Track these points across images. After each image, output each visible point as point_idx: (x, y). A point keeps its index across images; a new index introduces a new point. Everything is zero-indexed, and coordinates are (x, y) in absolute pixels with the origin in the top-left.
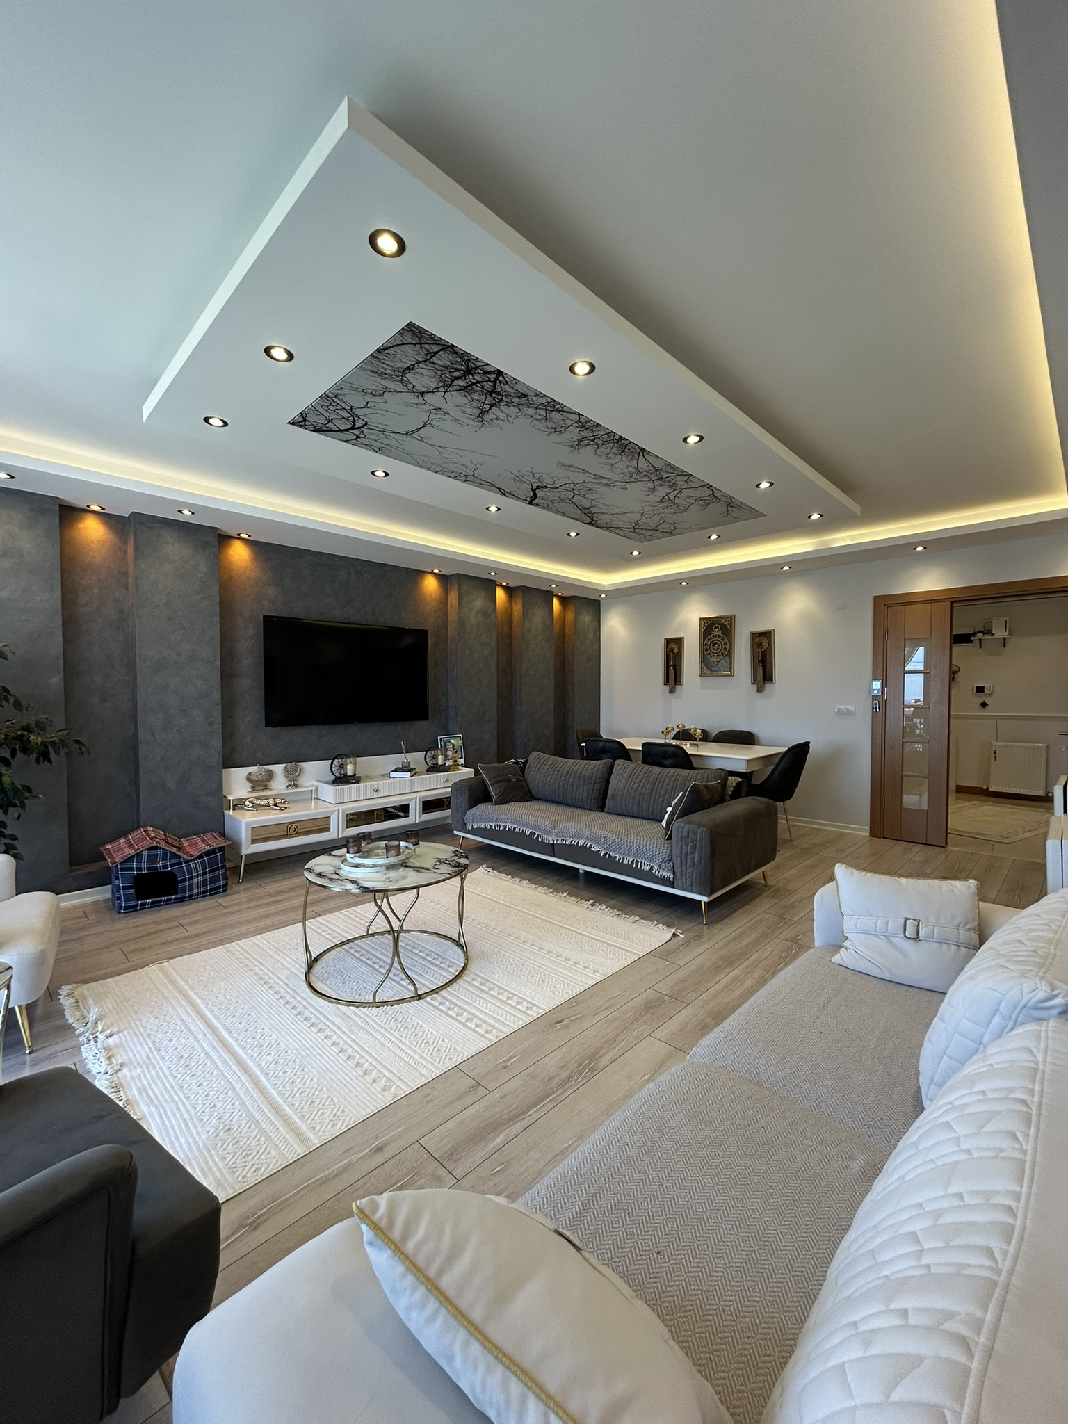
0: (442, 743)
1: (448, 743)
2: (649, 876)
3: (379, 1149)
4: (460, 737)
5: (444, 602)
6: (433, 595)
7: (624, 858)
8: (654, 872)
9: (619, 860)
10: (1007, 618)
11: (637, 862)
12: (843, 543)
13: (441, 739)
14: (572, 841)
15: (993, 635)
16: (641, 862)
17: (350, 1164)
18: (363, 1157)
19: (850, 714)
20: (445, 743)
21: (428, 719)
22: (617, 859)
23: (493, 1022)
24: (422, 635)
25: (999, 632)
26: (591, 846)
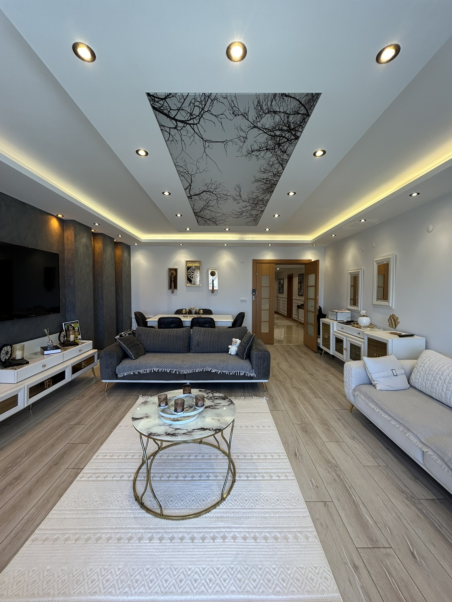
0: (66, 327)
1: (70, 327)
2: (244, 377)
3: (356, 567)
4: (77, 322)
5: (62, 236)
6: (56, 231)
7: (230, 372)
8: (246, 375)
9: (228, 374)
11: (237, 372)
12: (248, 239)
13: (65, 324)
14: (199, 370)
16: (240, 372)
17: (362, 587)
18: (359, 579)
19: (245, 301)
20: (68, 327)
21: (59, 312)
22: (226, 374)
23: (280, 471)
24: (55, 257)
26: (211, 370)
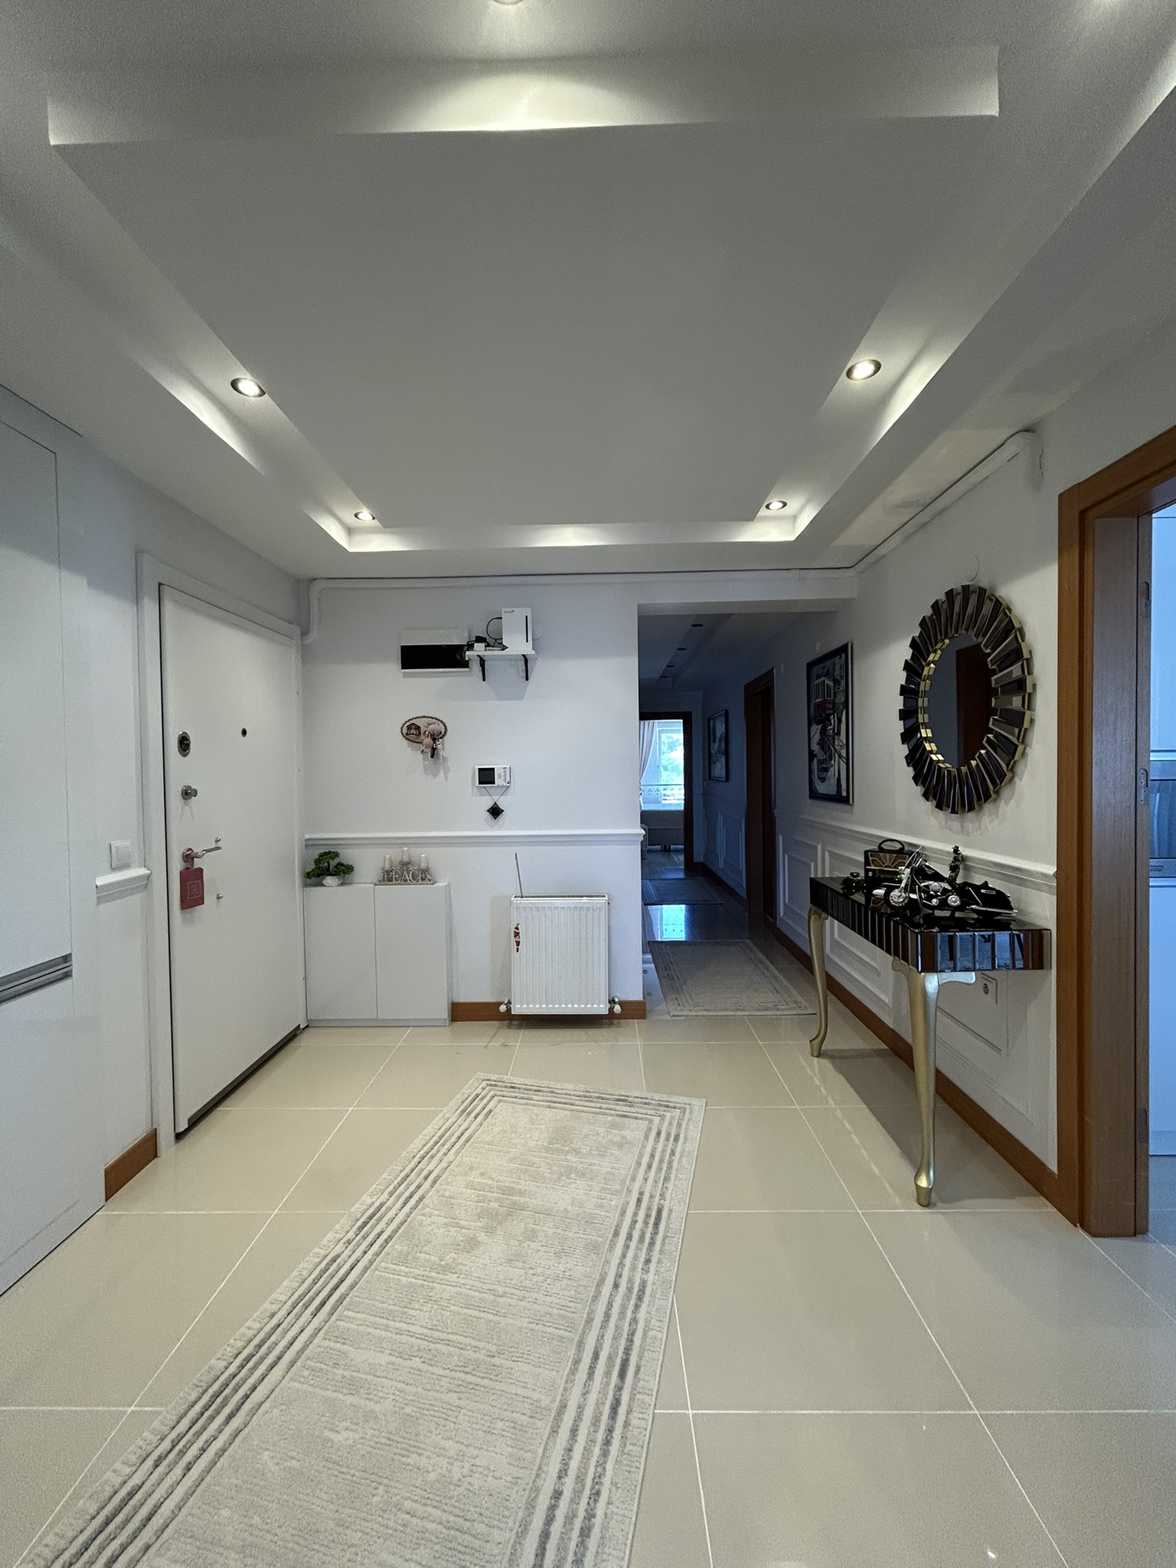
10: (528, 612)
15: (504, 648)
25: (517, 644)
